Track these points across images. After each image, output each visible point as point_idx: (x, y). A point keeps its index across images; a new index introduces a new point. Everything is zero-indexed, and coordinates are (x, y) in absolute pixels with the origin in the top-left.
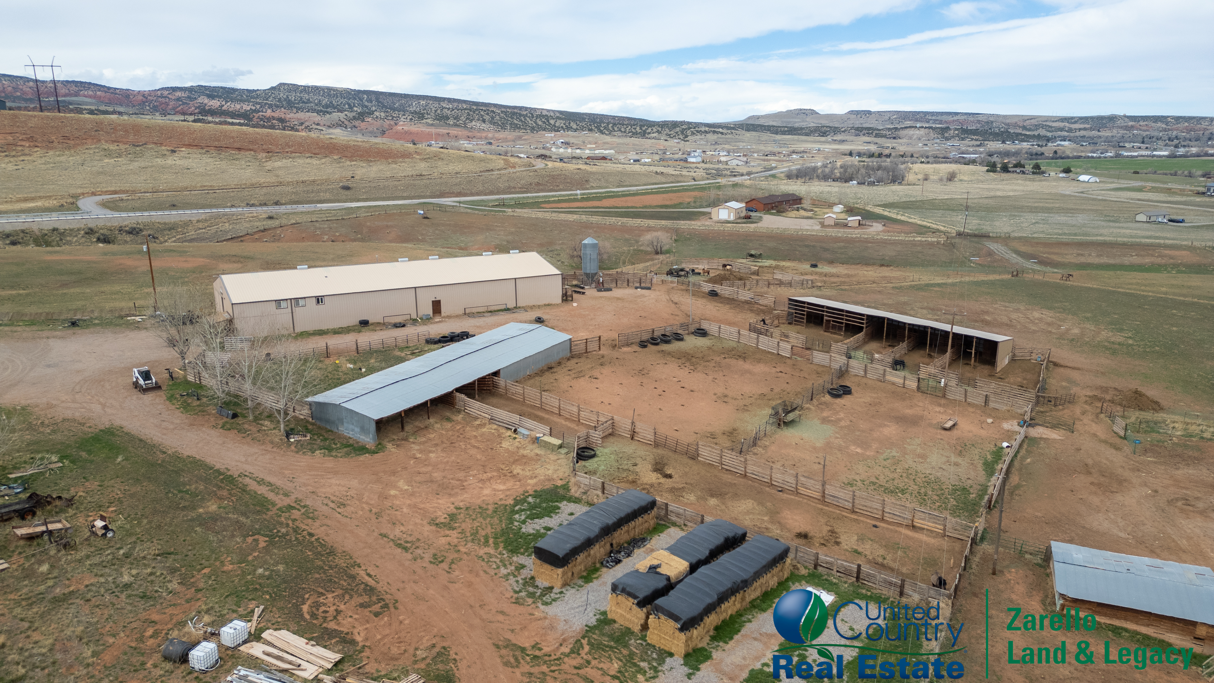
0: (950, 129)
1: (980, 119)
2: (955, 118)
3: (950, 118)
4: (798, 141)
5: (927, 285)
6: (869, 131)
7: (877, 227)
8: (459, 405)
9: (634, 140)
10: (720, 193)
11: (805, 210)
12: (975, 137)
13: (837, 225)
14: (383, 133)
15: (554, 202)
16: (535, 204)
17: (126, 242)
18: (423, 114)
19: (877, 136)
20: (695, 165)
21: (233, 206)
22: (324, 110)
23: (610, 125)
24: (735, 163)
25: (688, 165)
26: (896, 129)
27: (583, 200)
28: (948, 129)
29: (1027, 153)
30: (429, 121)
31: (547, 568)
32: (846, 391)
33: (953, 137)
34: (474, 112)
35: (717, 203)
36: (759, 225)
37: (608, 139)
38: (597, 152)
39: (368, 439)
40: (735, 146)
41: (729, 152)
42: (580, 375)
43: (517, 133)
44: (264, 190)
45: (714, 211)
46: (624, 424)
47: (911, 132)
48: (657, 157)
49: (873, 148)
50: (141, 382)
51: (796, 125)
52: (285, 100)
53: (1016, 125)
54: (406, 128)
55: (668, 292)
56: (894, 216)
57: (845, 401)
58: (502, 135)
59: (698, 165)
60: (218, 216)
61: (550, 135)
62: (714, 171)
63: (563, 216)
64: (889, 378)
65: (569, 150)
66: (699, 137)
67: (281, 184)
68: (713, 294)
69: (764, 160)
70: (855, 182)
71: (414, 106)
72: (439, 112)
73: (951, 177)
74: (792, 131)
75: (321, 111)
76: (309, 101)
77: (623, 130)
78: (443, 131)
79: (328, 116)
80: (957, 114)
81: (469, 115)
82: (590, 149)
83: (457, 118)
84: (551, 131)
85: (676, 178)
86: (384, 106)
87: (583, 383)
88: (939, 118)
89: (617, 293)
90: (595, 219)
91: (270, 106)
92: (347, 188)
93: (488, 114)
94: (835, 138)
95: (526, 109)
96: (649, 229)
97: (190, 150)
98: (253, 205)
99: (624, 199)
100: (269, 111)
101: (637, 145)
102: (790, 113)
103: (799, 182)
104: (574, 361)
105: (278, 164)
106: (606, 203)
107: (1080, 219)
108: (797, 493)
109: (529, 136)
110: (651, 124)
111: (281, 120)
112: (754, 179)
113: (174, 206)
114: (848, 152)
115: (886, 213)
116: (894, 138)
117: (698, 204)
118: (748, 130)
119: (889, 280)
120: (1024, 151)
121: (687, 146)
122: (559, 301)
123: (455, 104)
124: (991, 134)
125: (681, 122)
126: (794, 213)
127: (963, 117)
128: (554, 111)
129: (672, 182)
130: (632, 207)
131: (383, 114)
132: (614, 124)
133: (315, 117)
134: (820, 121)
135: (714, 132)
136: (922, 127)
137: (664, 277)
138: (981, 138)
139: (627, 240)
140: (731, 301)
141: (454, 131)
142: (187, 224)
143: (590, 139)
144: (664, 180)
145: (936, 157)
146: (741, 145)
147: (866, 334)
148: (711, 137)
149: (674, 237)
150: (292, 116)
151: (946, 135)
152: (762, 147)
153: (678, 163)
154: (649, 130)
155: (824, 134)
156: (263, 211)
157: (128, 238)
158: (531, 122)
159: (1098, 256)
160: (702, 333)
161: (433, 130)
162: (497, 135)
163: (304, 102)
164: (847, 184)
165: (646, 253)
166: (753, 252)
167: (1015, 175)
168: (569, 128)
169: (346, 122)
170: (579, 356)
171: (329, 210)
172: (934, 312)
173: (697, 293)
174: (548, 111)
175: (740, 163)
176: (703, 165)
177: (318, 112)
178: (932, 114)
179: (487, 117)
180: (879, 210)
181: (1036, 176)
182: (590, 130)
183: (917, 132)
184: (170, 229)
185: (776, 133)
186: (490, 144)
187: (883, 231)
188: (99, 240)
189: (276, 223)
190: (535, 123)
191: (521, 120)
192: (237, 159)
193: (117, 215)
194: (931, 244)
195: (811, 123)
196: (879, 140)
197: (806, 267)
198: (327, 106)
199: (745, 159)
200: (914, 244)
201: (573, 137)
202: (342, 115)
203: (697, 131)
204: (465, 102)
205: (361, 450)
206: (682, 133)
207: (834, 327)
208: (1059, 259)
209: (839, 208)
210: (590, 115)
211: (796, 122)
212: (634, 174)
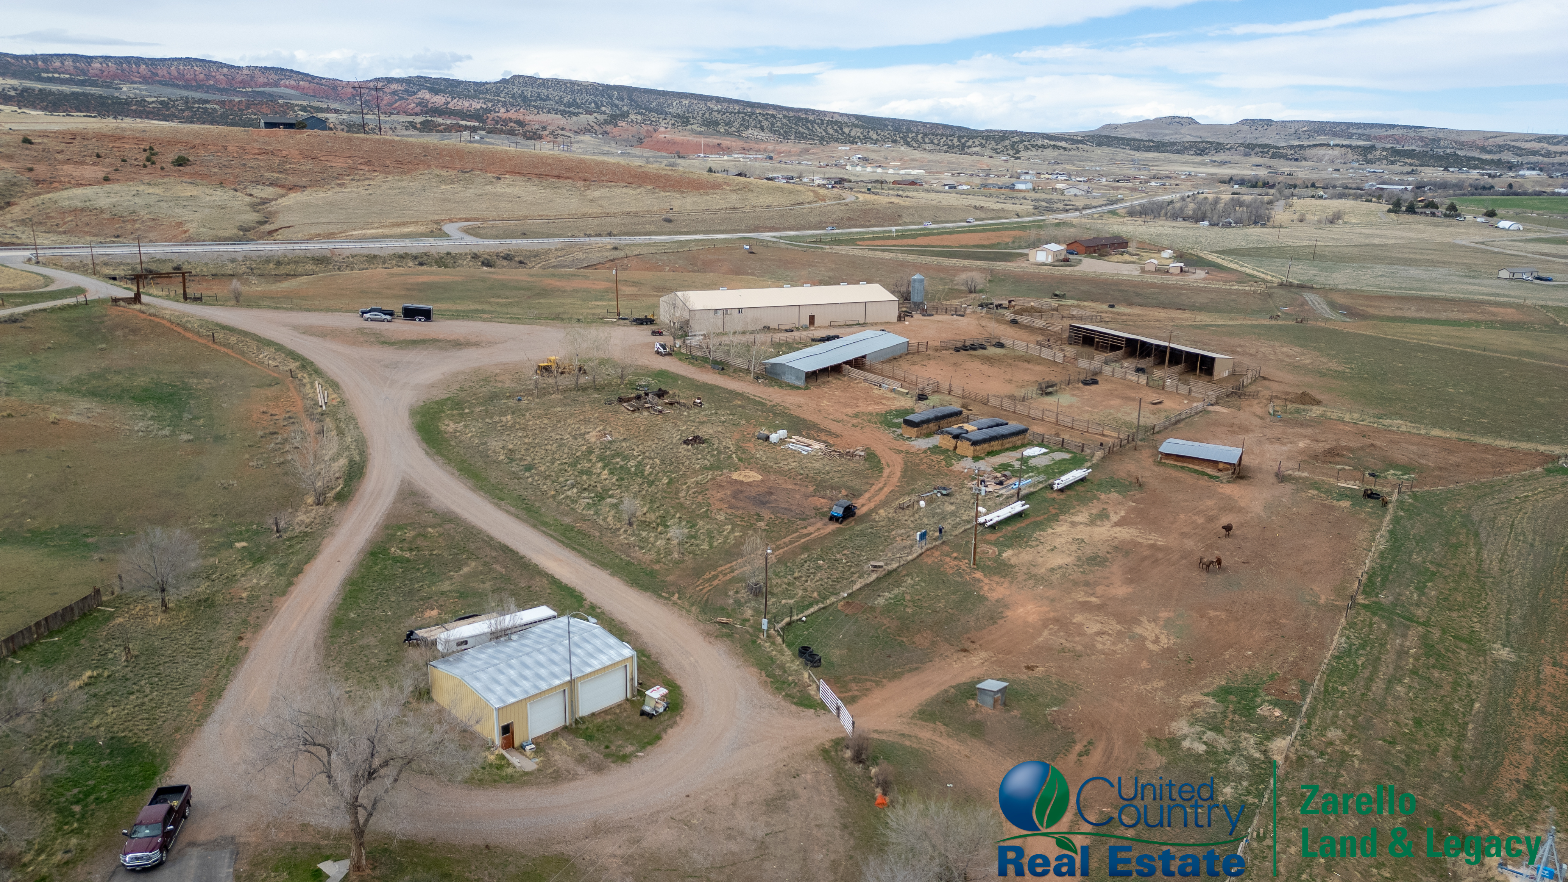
0: (1376, 150)
1: (1424, 134)
2: (1390, 133)
3: (1383, 133)
4: (1164, 161)
5: (1207, 325)
6: (1264, 149)
7: (1201, 274)
8: (845, 372)
9: (950, 157)
10: (1042, 233)
11: (1130, 254)
12: (1409, 161)
13: (1158, 271)
14: (640, 141)
15: (869, 239)
16: (851, 241)
17: (504, 267)
18: (687, 118)
19: (1274, 156)
20: (1023, 194)
21: (573, 236)
22: (569, 109)
23: (920, 136)
24: (1074, 192)
25: (1015, 194)
26: (1301, 147)
27: (897, 237)
28: (1373, 148)
29: (1471, 185)
30: (695, 127)
31: (909, 429)
32: (1095, 382)
33: (1379, 159)
34: (750, 117)
35: (1036, 244)
36: (1076, 268)
37: (917, 154)
38: (902, 172)
39: (801, 383)
40: (1080, 166)
41: (1069, 175)
42: (914, 364)
43: (803, 145)
44: (596, 221)
45: (1032, 253)
46: (945, 386)
47: (1321, 151)
48: (977, 181)
49: (1263, 173)
50: (662, 350)
51: (1167, 139)
52: (520, 96)
53: (1473, 145)
54: (669, 137)
55: (978, 319)
56: (1225, 263)
57: (1093, 387)
58: (785, 147)
59: (1027, 195)
60: (571, 246)
61: (844, 148)
62: (1044, 204)
63: (879, 254)
64: (1128, 376)
65: (869, 169)
66: (1034, 153)
67: (608, 215)
68: (1014, 322)
69: (1114, 188)
70: (1207, 223)
71: (675, 108)
72: (707, 115)
73: (1334, 219)
74: (1160, 147)
75: (566, 112)
76: (547, 99)
77: (936, 142)
78: (714, 141)
79: (574, 118)
80: (1393, 126)
81: (743, 120)
82: (893, 167)
83: (728, 124)
84: (844, 143)
85: (999, 214)
86: (638, 106)
87: (916, 367)
88: (1367, 132)
89: (937, 317)
90: (910, 258)
91: (504, 104)
92: (668, 221)
93: (767, 119)
94: (1214, 159)
95: (813, 112)
96: (965, 269)
97: (514, 178)
98: (590, 236)
99: (939, 237)
100: (503, 110)
101: (953, 163)
102: (1160, 122)
103: (1140, 221)
104: (909, 357)
105: (597, 194)
106: (921, 241)
107: (1438, 273)
108: (1043, 420)
109: (817, 149)
110: (972, 134)
111: (520, 123)
112: (1091, 217)
113: (524, 235)
114: (1228, 178)
115: (1219, 261)
116: (1296, 160)
117: (1016, 244)
118: (1100, 144)
119: (1172, 319)
120: (1467, 184)
121: (1018, 166)
122: (895, 320)
123: (726, 105)
124: (1432, 157)
125: (1012, 132)
126: (1115, 258)
127: (1401, 132)
128: (848, 115)
129: (993, 219)
130: (948, 247)
131: (639, 117)
132: (925, 135)
133: (558, 120)
134: (1200, 134)
135: (1055, 147)
136: (1337, 145)
137: (976, 308)
138: (1417, 162)
139: (941, 279)
140: (1028, 328)
141: (726, 142)
142: (548, 252)
143: (894, 154)
144: (983, 215)
145: (1347, 188)
146: (1088, 165)
147: (1125, 352)
148: (1050, 153)
149: (989, 278)
150: (534, 119)
151: (1370, 156)
152: (1115, 169)
153: (1002, 191)
154: (970, 143)
155: (1201, 152)
156: (607, 242)
157: (505, 263)
158: (820, 131)
159: (1417, 311)
160: (1001, 345)
161: (702, 140)
162: (780, 147)
163: (541, 99)
164: (1196, 226)
165: (961, 292)
166: (1057, 292)
167: (1422, 218)
168: (866, 139)
169: (596, 127)
170: (913, 353)
171: (662, 243)
172: (1195, 344)
173: (1000, 321)
174: (841, 115)
175: (1079, 193)
176: (1033, 195)
177: (563, 113)
178: (1358, 125)
179: (766, 124)
180: (1212, 257)
181: (1447, 220)
182: (894, 141)
183: (1330, 152)
184: (535, 256)
185: (1138, 149)
186: (771, 158)
187: (1203, 279)
188: (483, 264)
189: (621, 254)
190: (826, 131)
191: (808, 128)
192: (558, 188)
193: (481, 241)
194: (1247, 293)
195: (1186, 136)
196: (1275, 163)
197: (1105, 307)
198: (569, 105)
199: (1085, 187)
200: (1229, 292)
201: (873, 151)
202: (591, 118)
203: (1033, 146)
204: (737, 102)
205: (798, 388)
206: (1013, 147)
207: (1102, 347)
208: (1372, 311)
209: (1167, 254)
210: (893, 121)
211: (1166, 135)
212: (950, 209)
